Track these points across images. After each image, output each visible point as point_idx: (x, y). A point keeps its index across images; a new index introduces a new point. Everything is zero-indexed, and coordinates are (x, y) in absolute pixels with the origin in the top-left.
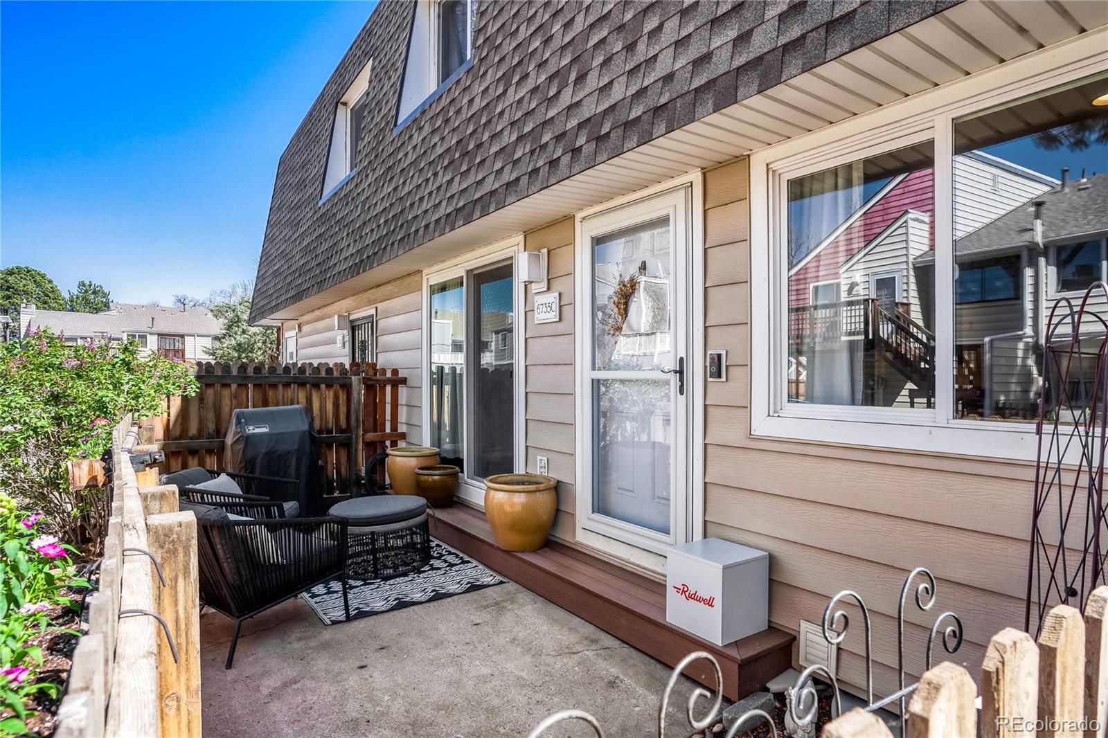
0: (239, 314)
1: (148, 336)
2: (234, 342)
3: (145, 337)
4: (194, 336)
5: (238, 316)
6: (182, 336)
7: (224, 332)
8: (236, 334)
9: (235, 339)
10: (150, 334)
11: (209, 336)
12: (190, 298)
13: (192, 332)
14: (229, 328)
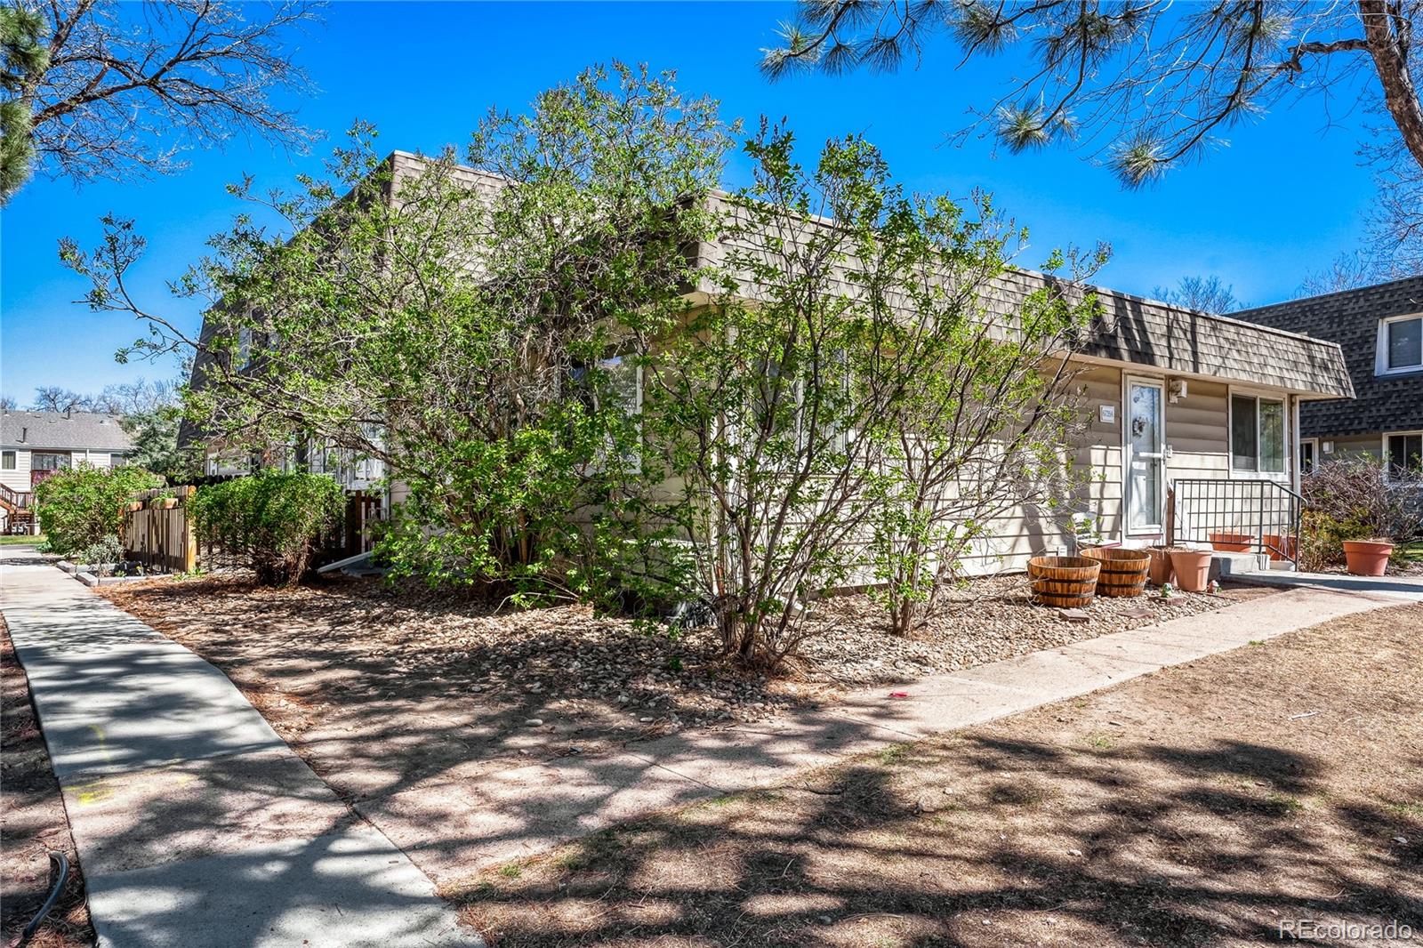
0: (156, 426)
1: (18, 453)
2: (148, 460)
3: (13, 454)
4: (85, 452)
5: (153, 429)
6: (68, 452)
7: (135, 447)
8: (151, 450)
9: (151, 456)
10: (21, 450)
11: (107, 452)
12: (65, 393)
13: (82, 446)
14: (142, 443)
